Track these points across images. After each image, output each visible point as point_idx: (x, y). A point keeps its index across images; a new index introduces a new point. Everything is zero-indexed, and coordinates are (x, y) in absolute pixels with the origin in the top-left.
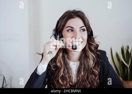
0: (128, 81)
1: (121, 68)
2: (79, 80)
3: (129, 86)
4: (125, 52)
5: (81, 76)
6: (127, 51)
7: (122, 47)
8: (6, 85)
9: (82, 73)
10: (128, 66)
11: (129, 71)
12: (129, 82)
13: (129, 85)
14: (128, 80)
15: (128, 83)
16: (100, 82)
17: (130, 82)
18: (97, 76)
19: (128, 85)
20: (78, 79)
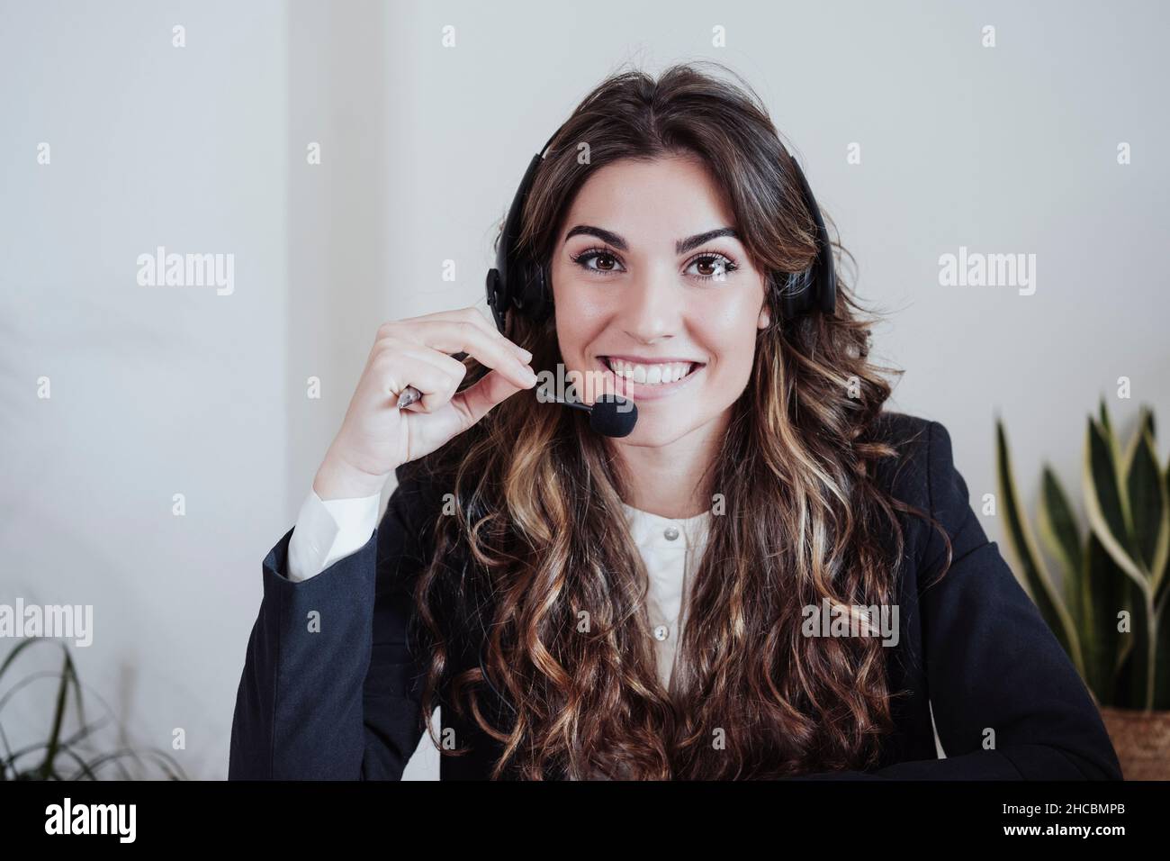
0: (1147, 714)
1: (1087, 600)
2: (713, 676)
3: (1157, 759)
4: (1123, 463)
5: (723, 648)
6: (1144, 455)
7: (1097, 417)
8: (84, 732)
9: (739, 626)
10: (1149, 586)
11: (1153, 624)
12: (1153, 719)
13: (1154, 748)
14: (1141, 707)
15: (1142, 728)
16: (892, 701)
17: (1158, 726)
18: (870, 659)
19: (1147, 747)
20: (705, 667)
